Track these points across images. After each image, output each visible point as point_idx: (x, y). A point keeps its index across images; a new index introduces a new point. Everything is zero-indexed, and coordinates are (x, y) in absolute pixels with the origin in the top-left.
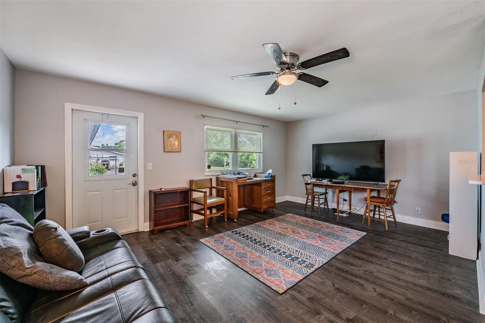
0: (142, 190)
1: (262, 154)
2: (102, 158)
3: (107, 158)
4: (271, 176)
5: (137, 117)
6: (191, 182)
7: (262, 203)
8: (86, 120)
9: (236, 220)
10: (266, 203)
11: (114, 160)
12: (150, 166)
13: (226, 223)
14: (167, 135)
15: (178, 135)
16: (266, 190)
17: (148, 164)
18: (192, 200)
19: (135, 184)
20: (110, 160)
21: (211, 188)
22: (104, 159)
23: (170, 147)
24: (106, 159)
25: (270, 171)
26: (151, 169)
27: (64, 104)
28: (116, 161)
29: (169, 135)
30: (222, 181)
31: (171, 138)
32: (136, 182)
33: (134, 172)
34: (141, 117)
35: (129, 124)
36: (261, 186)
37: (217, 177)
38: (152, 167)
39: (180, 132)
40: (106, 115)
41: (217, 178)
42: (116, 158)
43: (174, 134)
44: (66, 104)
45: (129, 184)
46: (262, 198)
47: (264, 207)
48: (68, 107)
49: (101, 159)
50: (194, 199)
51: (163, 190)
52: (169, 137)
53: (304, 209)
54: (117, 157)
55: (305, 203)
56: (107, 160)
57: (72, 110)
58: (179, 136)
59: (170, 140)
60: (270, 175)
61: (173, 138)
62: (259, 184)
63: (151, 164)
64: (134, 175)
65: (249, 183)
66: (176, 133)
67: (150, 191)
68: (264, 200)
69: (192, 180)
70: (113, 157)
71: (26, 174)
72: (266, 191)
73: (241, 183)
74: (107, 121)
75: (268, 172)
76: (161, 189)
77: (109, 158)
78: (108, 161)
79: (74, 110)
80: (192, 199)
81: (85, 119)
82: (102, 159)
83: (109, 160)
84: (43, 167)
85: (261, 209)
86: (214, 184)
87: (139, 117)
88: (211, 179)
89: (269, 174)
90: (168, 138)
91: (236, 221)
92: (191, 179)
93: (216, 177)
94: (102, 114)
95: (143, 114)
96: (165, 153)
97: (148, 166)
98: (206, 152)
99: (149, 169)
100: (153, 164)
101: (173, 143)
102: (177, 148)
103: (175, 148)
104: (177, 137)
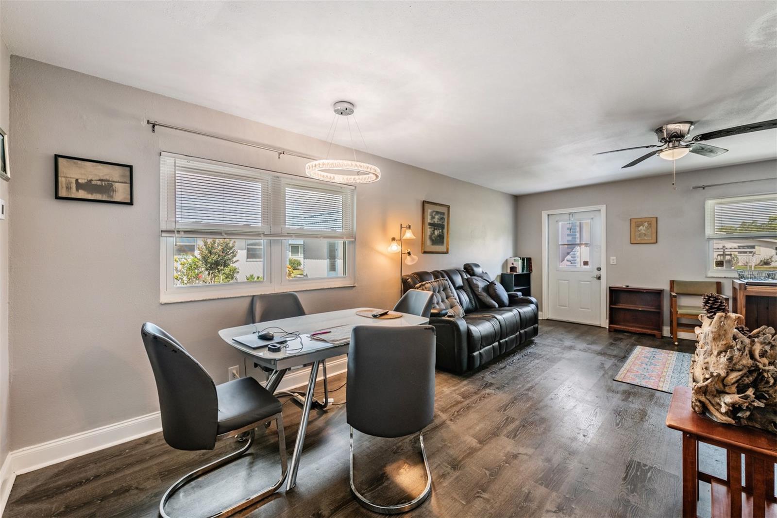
0: (604, 284)
5: (600, 210)
6: (672, 283)
12: (613, 260)
17: (611, 258)
19: (599, 278)
23: (639, 237)
26: (615, 263)
27: (541, 212)
29: (638, 223)
31: (641, 227)
32: (599, 276)
33: (597, 266)
34: (603, 208)
35: (593, 219)
38: (615, 261)
39: (656, 218)
41: (733, 282)
43: (645, 222)
45: (594, 277)
48: (544, 214)
51: (629, 287)
52: (639, 226)
57: (548, 215)
59: (640, 229)
61: (643, 227)
64: (598, 269)
67: (609, 287)
69: (674, 281)
76: (627, 287)
79: (550, 215)
81: (557, 222)
84: (529, 260)
87: (602, 210)
88: (718, 284)
90: (637, 228)
92: (672, 279)
94: (570, 214)
95: (605, 206)
96: (633, 245)
97: (611, 259)
98: (711, 242)
99: (611, 263)
100: (616, 258)
101: (644, 232)
102: (650, 238)
103: (646, 238)
104: (650, 224)
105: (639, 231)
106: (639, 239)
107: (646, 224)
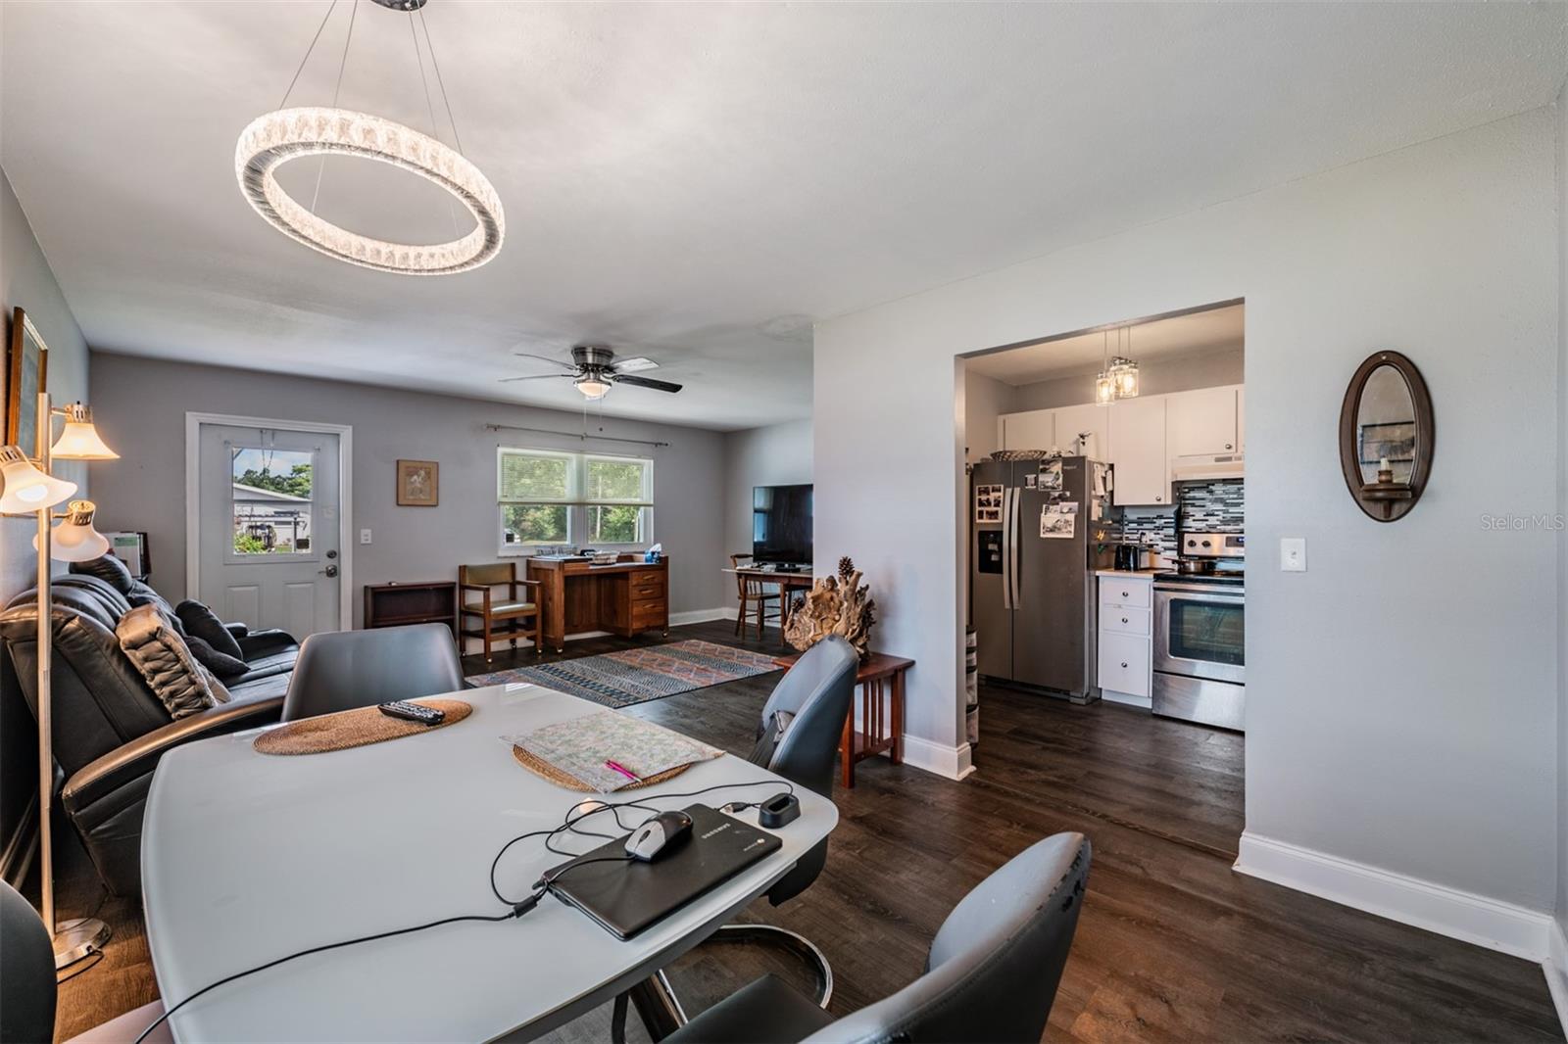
0: (348, 583)
1: (652, 508)
2: (250, 517)
3: (267, 516)
4: (660, 559)
5: (338, 435)
6: (463, 569)
7: (630, 617)
8: (229, 443)
9: (560, 651)
10: (640, 617)
11: (289, 523)
12: (366, 535)
13: (540, 657)
14: (404, 469)
15: (431, 471)
16: (642, 588)
17: (362, 530)
18: (463, 608)
19: (333, 573)
20: (277, 523)
21: (513, 585)
22: (256, 519)
23: (412, 494)
24: (266, 519)
25: (657, 547)
26: (369, 542)
27: (185, 415)
28: (295, 528)
29: (411, 469)
30: (536, 569)
31: (415, 477)
32: (335, 569)
33: (331, 548)
34: (346, 433)
35: (319, 449)
36: (627, 579)
37: (528, 561)
38: (370, 538)
39: (437, 463)
40: (270, 433)
41: (528, 563)
42: (296, 516)
43: (421, 469)
44: (188, 414)
45: (320, 573)
46: (630, 605)
47: (636, 625)
48: (192, 420)
49: (247, 519)
50: (468, 607)
51: (393, 584)
52: (410, 474)
53: (734, 631)
54: (301, 515)
55: (736, 619)
56: (267, 524)
57: (201, 424)
58: (433, 472)
59: (412, 480)
60: (656, 556)
61: (419, 476)
62: (623, 575)
63: (368, 531)
64: (332, 555)
65: (594, 572)
66: (427, 465)
67: (366, 588)
68: (636, 610)
69: (465, 567)
70: (285, 514)
71: (123, 547)
72: (641, 591)
73: (573, 571)
74: (272, 445)
75: (652, 549)
76: (390, 583)
77: (273, 516)
78: (269, 527)
79: (205, 424)
80: (464, 606)
81: (225, 442)
82: (252, 519)
83: (272, 524)
84: (145, 537)
85: (627, 630)
86: (521, 576)
87: (342, 435)
88: (513, 566)
89: (653, 553)
90: (408, 477)
91: (560, 653)
92: (463, 564)
93: (525, 560)
94: (261, 430)
95: (350, 428)
96: (400, 508)
97: (362, 534)
98: (502, 507)
99: (363, 542)
100: (372, 532)
101: (419, 485)
102: (428, 498)
103: (423, 497)
104: (428, 474)
105: (412, 483)
106: (411, 497)
107: (423, 473)
